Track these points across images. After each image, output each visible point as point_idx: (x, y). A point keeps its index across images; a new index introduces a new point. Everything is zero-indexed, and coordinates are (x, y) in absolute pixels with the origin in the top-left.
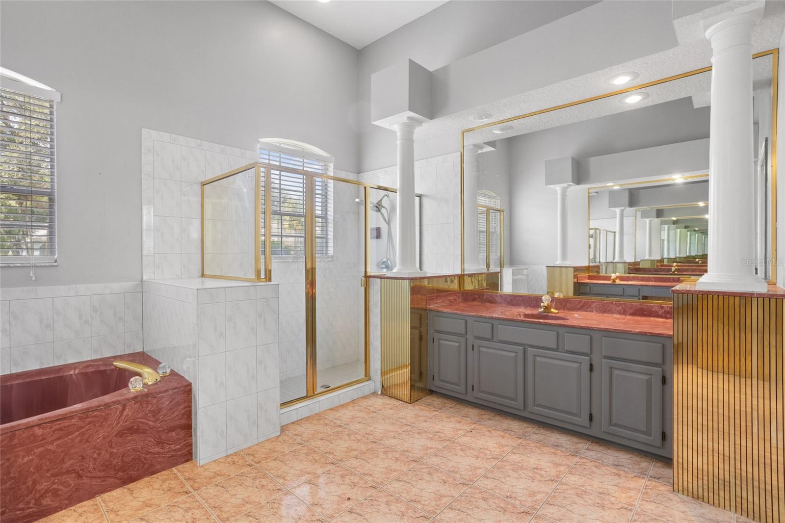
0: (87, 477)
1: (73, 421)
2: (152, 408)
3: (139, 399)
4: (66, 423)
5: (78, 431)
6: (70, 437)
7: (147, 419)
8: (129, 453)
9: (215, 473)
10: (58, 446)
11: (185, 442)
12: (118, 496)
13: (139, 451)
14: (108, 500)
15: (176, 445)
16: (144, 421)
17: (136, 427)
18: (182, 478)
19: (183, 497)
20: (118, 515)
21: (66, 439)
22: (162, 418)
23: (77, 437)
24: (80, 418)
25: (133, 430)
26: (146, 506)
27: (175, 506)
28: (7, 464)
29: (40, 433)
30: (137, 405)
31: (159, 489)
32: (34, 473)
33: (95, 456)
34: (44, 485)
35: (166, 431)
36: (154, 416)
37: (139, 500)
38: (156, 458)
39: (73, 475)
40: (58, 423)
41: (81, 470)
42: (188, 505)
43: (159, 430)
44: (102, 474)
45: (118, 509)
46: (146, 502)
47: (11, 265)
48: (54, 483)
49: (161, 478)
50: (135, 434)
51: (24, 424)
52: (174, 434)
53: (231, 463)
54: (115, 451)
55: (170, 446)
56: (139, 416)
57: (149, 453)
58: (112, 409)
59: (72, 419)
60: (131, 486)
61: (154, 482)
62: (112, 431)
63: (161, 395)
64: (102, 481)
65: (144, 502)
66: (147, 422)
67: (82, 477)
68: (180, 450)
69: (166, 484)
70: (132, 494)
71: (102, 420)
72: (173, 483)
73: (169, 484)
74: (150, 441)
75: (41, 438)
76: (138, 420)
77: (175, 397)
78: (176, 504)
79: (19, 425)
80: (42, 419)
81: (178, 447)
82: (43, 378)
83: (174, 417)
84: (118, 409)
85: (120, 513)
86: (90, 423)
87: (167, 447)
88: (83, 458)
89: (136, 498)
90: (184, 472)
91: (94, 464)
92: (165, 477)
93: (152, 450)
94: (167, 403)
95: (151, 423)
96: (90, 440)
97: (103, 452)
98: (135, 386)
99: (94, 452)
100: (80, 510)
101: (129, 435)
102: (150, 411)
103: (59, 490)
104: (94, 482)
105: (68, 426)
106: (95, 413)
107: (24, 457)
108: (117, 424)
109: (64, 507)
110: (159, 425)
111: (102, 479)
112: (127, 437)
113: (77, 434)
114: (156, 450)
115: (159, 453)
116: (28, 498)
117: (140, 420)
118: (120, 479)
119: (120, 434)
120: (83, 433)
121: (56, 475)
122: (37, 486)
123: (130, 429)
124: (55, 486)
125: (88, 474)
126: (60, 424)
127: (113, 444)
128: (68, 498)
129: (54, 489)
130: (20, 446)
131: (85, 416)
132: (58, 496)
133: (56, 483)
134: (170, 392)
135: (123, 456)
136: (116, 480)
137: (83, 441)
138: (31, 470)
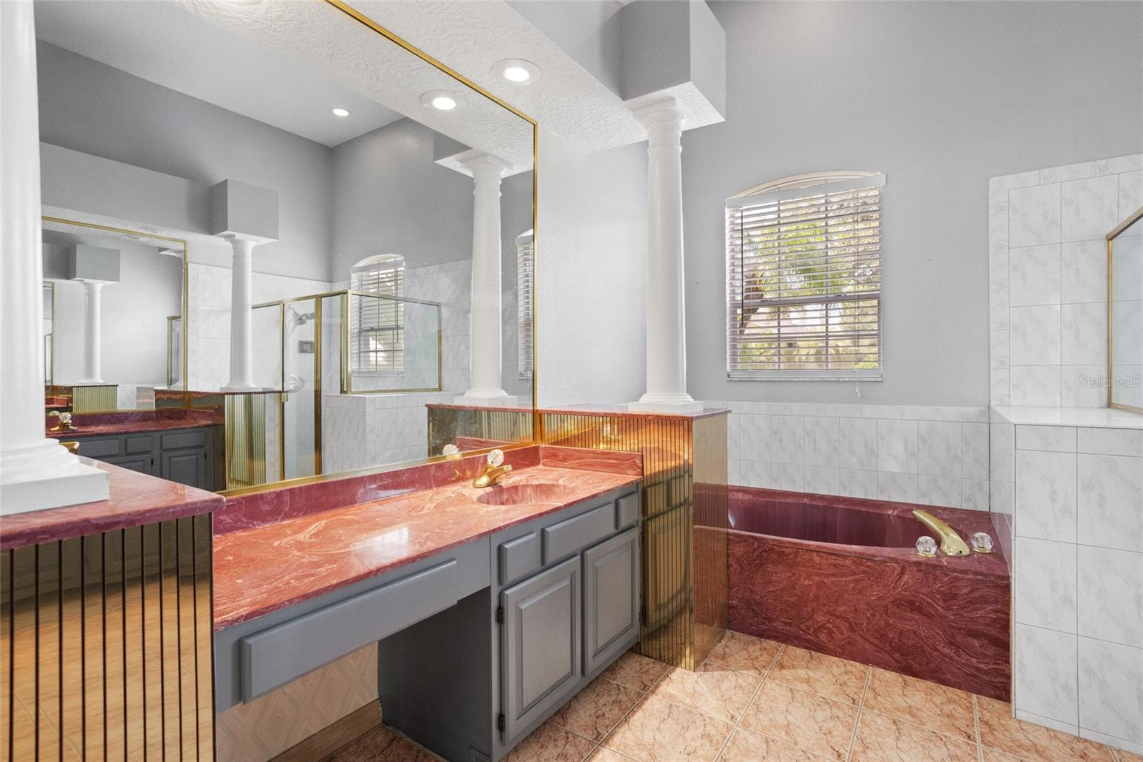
0: (860, 634)
1: (847, 561)
2: (941, 589)
3: (923, 568)
4: (840, 561)
5: (852, 576)
6: (844, 579)
7: (933, 600)
8: (908, 634)
9: (1035, 745)
10: (833, 583)
11: (995, 667)
12: (889, 680)
13: (922, 639)
14: (877, 677)
15: (981, 663)
16: (929, 600)
17: (917, 604)
18: (977, 715)
19: (961, 739)
20: (875, 698)
21: (840, 579)
22: (957, 609)
23: (850, 582)
24: (854, 562)
25: (912, 605)
26: (910, 713)
27: (941, 740)
28: (793, 578)
29: (818, 562)
30: (920, 575)
31: (937, 706)
32: (812, 601)
33: (869, 615)
34: (820, 618)
35: (963, 632)
36: (945, 601)
37: (906, 699)
38: (946, 662)
39: (846, 624)
40: (834, 557)
41: (855, 624)
42: (959, 752)
43: (951, 624)
44: (876, 642)
45: (880, 694)
46: (912, 709)
48: (829, 622)
49: (949, 695)
50: (916, 613)
52: (976, 643)
53: (1078, 753)
54: (891, 622)
55: (970, 658)
56: (922, 591)
57: (936, 650)
58: (888, 566)
59: (846, 559)
60: (910, 679)
61: (937, 693)
62: (888, 595)
63: (955, 574)
64: (878, 652)
65: (910, 707)
66: (934, 604)
67: (855, 632)
68: (986, 672)
69: (951, 707)
70: (904, 688)
71: (877, 575)
72: (960, 712)
73: (954, 709)
74: (937, 633)
75: (818, 567)
76: (921, 596)
77: (979, 586)
78: (944, 739)
79: (802, 544)
80: (819, 547)
82: (863, 510)
83: (978, 618)
84: (895, 569)
85: (879, 698)
86: (864, 572)
87: (965, 657)
88: (856, 610)
89: (905, 695)
90: (985, 709)
91: (868, 624)
92: (956, 698)
93: (940, 647)
94: (966, 591)
95: (939, 608)
96: (864, 593)
97: (878, 617)
98: (925, 549)
99: (868, 610)
100: (849, 668)
101: (909, 610)
102: (938, 590)
103: (834, 632)
104: (867, 646)
105: (841, 565)
106: (869, 563)
107: (805, 579)
108: (895, 588)
109: (838, 654)
110: (952, 617)
111: (877, 648)
112: (906, 611)
113: (850, 578)
114: (947, 651)
115: (951, 658)
116: (808, 623)
117: (925, 597)
118: (897, 661)
119: (898, 603)
120: (857, 581)
121: (829, 613)
122: (815, 616)
123: (911, 603)
124: (830, 626)
125: (861, 632)
126: (835, 560)
127: (889, 611)
128: (842, 647)
129: (829, 628)
130: (802, 566)
131: (858, 562)
132: (833, 638)
133: (831, 623)
134: (971, 576)
135: (901, 634)
136: (893, 661)
137: (857, 591)
138: (811, 595)
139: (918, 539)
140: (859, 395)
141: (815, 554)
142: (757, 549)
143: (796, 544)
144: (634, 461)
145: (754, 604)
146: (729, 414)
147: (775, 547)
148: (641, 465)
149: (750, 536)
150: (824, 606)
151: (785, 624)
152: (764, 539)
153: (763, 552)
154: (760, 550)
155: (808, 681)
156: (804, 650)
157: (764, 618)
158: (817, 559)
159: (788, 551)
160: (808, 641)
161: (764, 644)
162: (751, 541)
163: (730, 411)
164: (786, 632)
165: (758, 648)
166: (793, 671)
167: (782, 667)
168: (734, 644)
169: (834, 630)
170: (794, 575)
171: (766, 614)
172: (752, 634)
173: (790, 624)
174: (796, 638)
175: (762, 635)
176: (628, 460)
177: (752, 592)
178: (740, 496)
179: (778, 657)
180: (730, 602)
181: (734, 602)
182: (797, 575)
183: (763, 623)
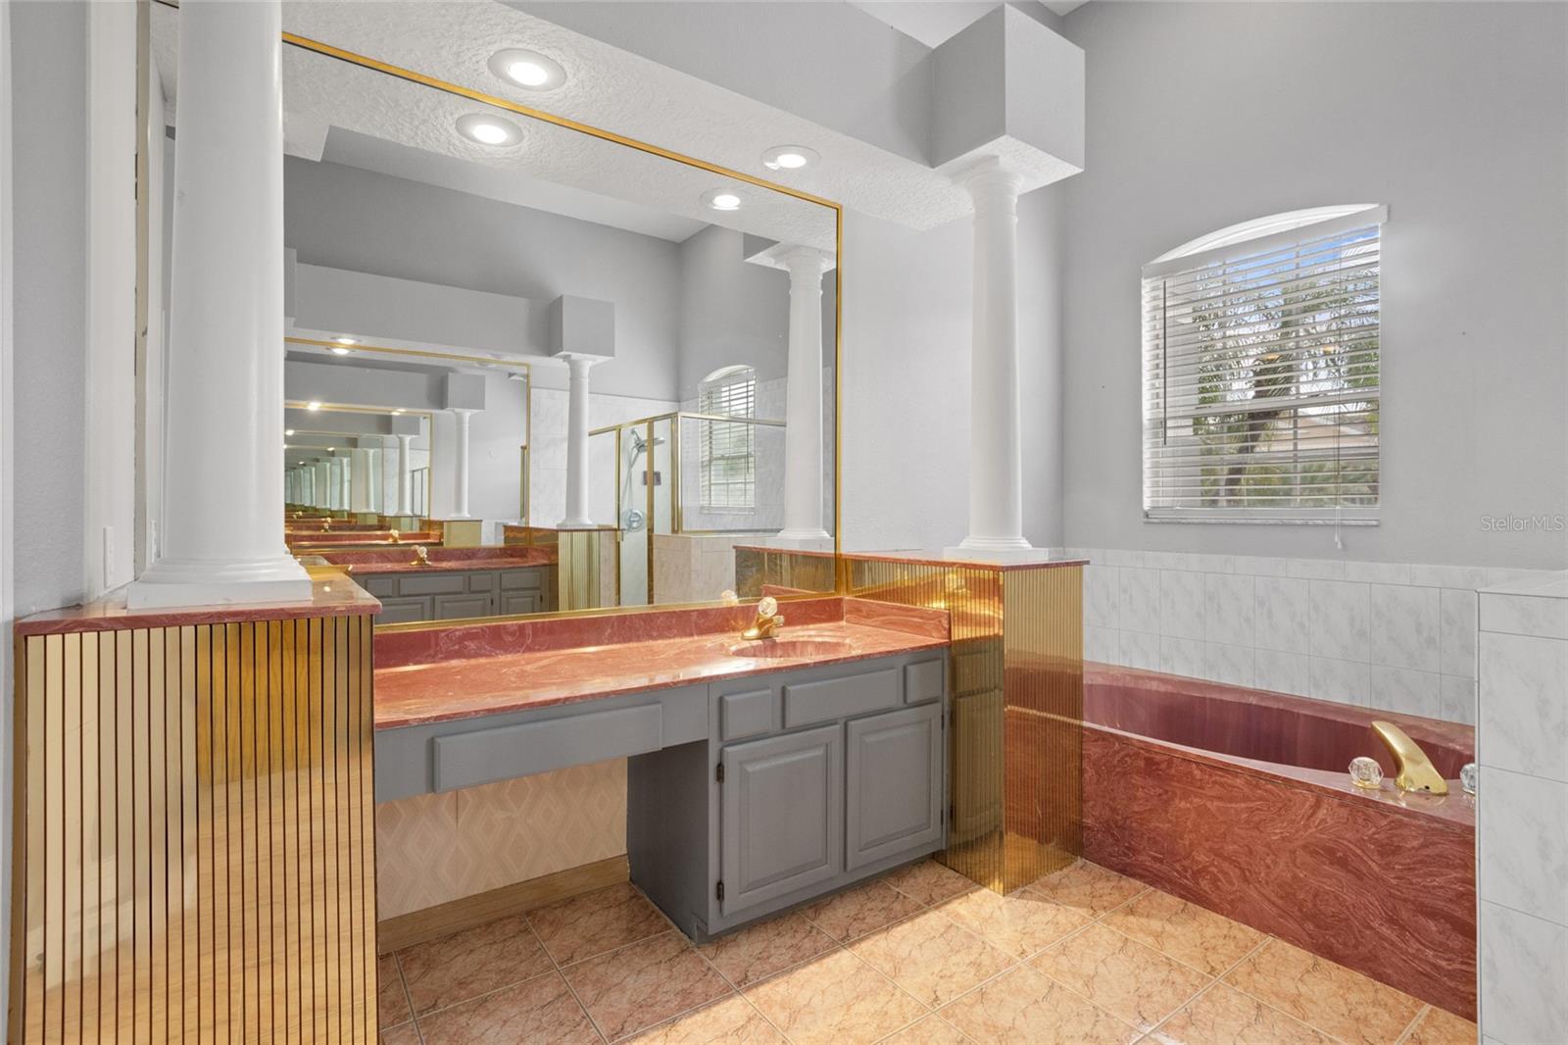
0: (1256, 888)
1: (1238, 781)
2: (1377, 836)
3: (1347, 802)
4: (1228, 779)
5: (1245, 802)
6: (1233, 805)
7: (1364, 852)
8: (1327, 897)
10: (1218, 809)
11: (1456, 965)
12: (1289, 958)
13: (1348, 908)
14: (1273, 951)
15: (1441, 958)
16: (1359, 852)
17: (1339, 854)
18: (1412, 1028)
20: (1249, 974)
21: (1229, 805)
22: (1401, 870)
23: (1242, 810)
24: (1248, 783)
25: (1334, 856)
26: (1293, 1001)
28: (1165, 797)
29: (1198, 777)
30: (1344, 811)
31: (1347, 1004)
32: (1191, 831)
33: (1269, 861)
34: (1202, 858)
35: (1411, 906)
36: (1381, 854)
37: (1300, 986)
38: (1385, 948)
39: (1237, 870)
40: (1220, 773)
41: (1250, 872)
43: (1392, 891)
44: (1280, 902)
45: (1261, 970)
46: (1301, 998)
47: (1310, 522)
48: (1212, 864)
49: (1382, 996)
50: (1338, 867)
51: (1182, 753)
52: (1432, 925)
54: (1302, 876)
55: (1422, 947)
56: (1347, 836)
57: (1371, 927)
58: (1296, 794)
59: (1237, 777)
60: (1326, 964)
61: (1361, 989)
62: (1296, 836)
63: (1398, 816)
64: (1282, 917)
65: (1300, 995)
66: (1366, 858)
67: (1249, 884)
68: (1448, 974)
69: (1371, 1010)
70: (1308, 972)
71: (1280, 805)
72: (1383, 1020)
73: (1376, 1014)
74: (1370, 903)
75: (1199, 783)
76: (1346, 843)
77: (1435, 839)
79: (1176, 751)
80: (1199, 756)
81: (1443, 963)
83: (1434, 887)
84: (1307, 799)
85: (1256, 976)
86: (1262, 799)
87: (1415, 945)
88: (1251, 852)
89: (1302, 981)
91: (1267, 874)
92: (1391, 1002)
93: (1375, 925)
94: (1415, 843)
95: (1373, 865)
96: (1262, 829)
97: (1282, 864)
98: (1363, 777)
99: (1268, 854)
100: (1235, 932)
101: (1328, 862)
102: (1371, 838)
103: (1220, 881)
104: (1266, 906)
105: (1229, 785)
106: (1270, 786)
107: (1181, 799)
108: (1306, 827)
109: (1225, 912)
110: (1394, 882)
111: (1280, 911)
112: (1325, 864)
113: (1243, 805)
114: (1385, 931)
115: (1392, 944)
116: (1186, 863)
117: (1351, 846)
118: (1310, 935)
119: (1311, 849)
120: (1251, 811)
121: (1211, 850)
122: (1194, 853)
123: (1331, 852)
124: (1214, 870)
125: (1258, 886)
126: (1220, 776)
127: (1298, 860)
128: (1231, 903)
129: (1212, 872)
130: (1178, 782)
131: (1254, 783)
132: (1218, 888)
133: (1216, 866)
134: (1423, 822)
135: (1316, 896)
136: (1304, 933)
137: (1252, 824)
138: (1189, 823)
139: (1355, 760)
140: (1339, 546)
141: (1194, 765)
142: (1118, 752)
143: (1170, 749)
144: (940, 621)
145: (1114, 826)
146: (1085, 566)
147: (1142, 751)
148: (947, 626)
149: (1111, 734)
150: (1207, 840)
151: (1154, 858)
152: (1127, 738)
153: (1126, 756)
154: (1123, 753)
155: (1158, 936)
156: (1179, 899)
157: (1126, 847)
158: (1197, 773)
159: (1158, 758)
160: (1185, 887)
161: (1122, 883)
162: (1111, 739)
163: (1087, 563)
164: (1155, 871)
165: (1109, 885)
166: (1144, 920)
167: (1131, 911)
168: (1079, 874)
169: (1220, 876)
170: (1166, 792)
171: (1129, 843)
172: (1111, 867)
173: (1161, 861)
174: (1170, 881)
175: (1125, 871)
176: (933, 619)
177: (1114, 810)
178: (1154, 686)
179: (1132, 901)
180: (1084, 820)
181: (1089, 821)
182: (1170, 793)
183: (1126, 855)
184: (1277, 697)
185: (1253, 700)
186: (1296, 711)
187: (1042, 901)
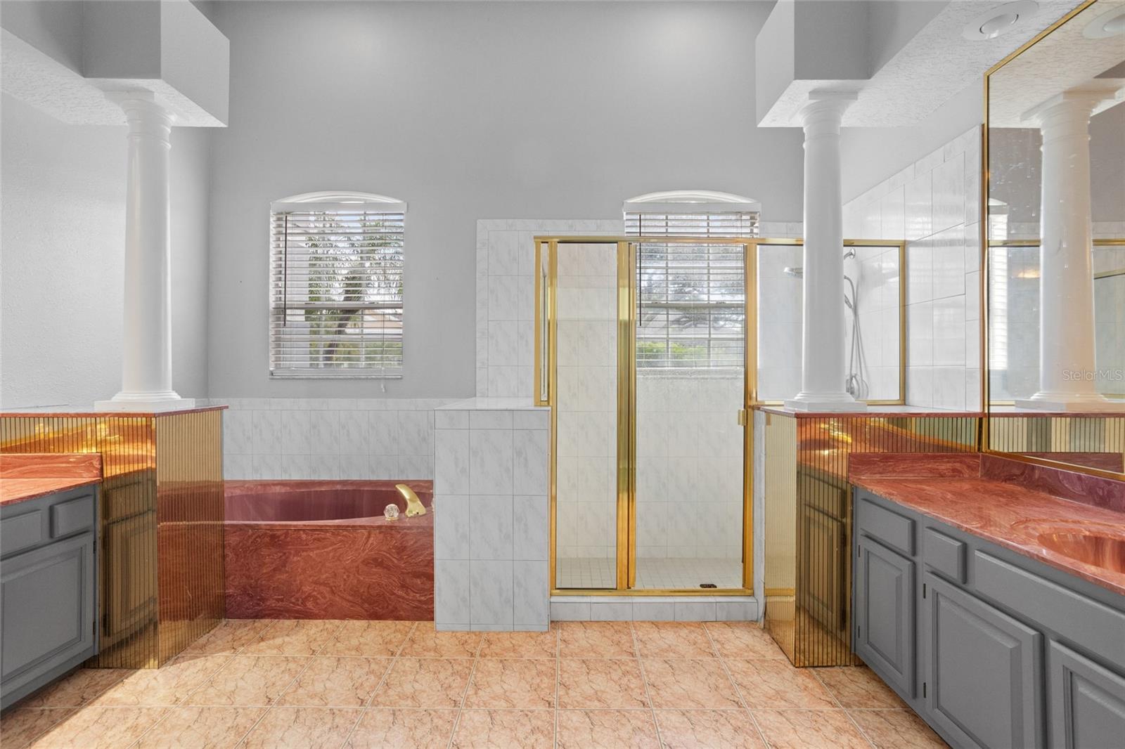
0: (339, 595)
1: (327, 534)
2: (396, 545)
3: (383, 530)
4: (322, 535)
5: (332, 546)
6: (326, 550)
7: (390, 554)
8: (374, 586)
9: (436, 646)
10: (317, 555)
12: (356, 627)
13: (383, 588)
14: (347, 627)
15: (422, 596)
16: (388, 555)
17: (380, 560)
18: (409, 636)
19: (384, 658)
20: (334, 645)
21: (323, 551)
22: (406, 558)
23: (330, 551)
24: (333, 534)
25: (378, 562)
26: (356, 649)
27: (369, 662)
28: (284, 558)
29: (304, 538)
30: (382, 536)
31: (382, 638)
32: (300, 575)
33: (345, 577)
34: (307, 589)
35: (410, 575)
36: (398, 553)
37: (360, 639)
38: (400, 602)
39: (328, 589)
40: (317, 532)
41: (335, 586)
42: (376, 668)
43: (403, 570)
44: (351, 598)
45: (341, 640)
48: (314, 590)
49: (398, 627)
50: (380, 568)
51: (295, 526)
52: (419, 582)
53: (462, 642)
54: (362, 579)
55: (414, 594)
56: (382, 549)
57: (394, 594)
58: (359, 533)
59: (327, 532)
60: (373, 622)
61: (389, 628)
62: (359, 557)
63: (406, 531)
64: (352, 606)
65: (360, 644)
66: (391, 558)
67: (335, 594)
68: (423, 603)
69: (393, 636)
70: (365, 631)
71: (350, 542)
72: (397, 638)
73: (395, 636)
74: (393, 581)
75: (305, 543)
76: (382, 553)
77: (419, 537)
78: (371, 661)
79: (290, 525)
80: (305, 525)
81: (423, 598)
83: (419, 562)
84: (363, 534)
85: (337, 644)
86: (341, 541)
87: (412, 594)
88: (335, 575)
89: (362, 636)
91: (345, 585)
92: (402, 628)
93: (396, 592)
94: (412, 543)
95: (394, 560)
96: (341, 559)
97: (352, 577)
98: (390, 514)
99: (344, 573)
100: (327, 626)
101: (374, 566)
102: (394, 546)
103: (318, 599)
104: (344, 604)
105: (324, 539)
106: (345, 533)
107: (294, 556)
108: (364, 550)
109: (322, 617)
110: (403, 565)
111: (351, 604)
112: (372, 567)
113: (331, 548)
114: (400, 593)
115: (403, 598)
116: (298, 595)
117: (385, 553)
118: (366, 611)
119: (366, 562)
120: (335, 550)
121: (315, 583)
122: (303, 588)
123: (375, 560)
124: (315, 593)
125: (340, 593)
126: (318, 534)
127: (360, 571)
128: (325, 610)
129: (314, 596)
130: (293, 545)
131: (336, 533)
132: (317, 604)
133: (316, 591)
134: (415, 531)
135: (368, 588)
136: (363, 611)
137: (336, 558)
138: (299, 570)
139: (387, 507)
140: (383, 390)
141: (302, 532)
142: (252, 536)
143: (286, 525)
144: (92, 463)
145: (249, 588)
146: (225, 411)
147: (268, 532)
148: (99, 467)
149: (246, 525)
150: (310, 576)
151: (278, 600)
152: (257, 525)
153: (257, 538)
154: (254, 537)
155: (279, 648)
156: (295, 620)
157: (259, 600)
158: (304, 536)
159: (279, 533)
160: (297, 612)
161: (256, 624)
162: (246, 529)
163: (227, 407)
164: (278, 608)
165: (244, 629)
166: (271, 642)
167: (262, 640)
168: (223, 631)
169: (318, 596)
170: (285, 554)
171: (261, 596)
172: (247, 617)
173: (282, 600)
174: (288, 611)
175: (258, 616)
176: (84, 462)
177: (249, 577)
179: (261, 634)
180: (227, 591)
181: (231, 591)
182: (287, 554)
183: (258, 605)
184: (353, 483)
185: (339, 487)
186: (362, 489)
187: (192, 659)
